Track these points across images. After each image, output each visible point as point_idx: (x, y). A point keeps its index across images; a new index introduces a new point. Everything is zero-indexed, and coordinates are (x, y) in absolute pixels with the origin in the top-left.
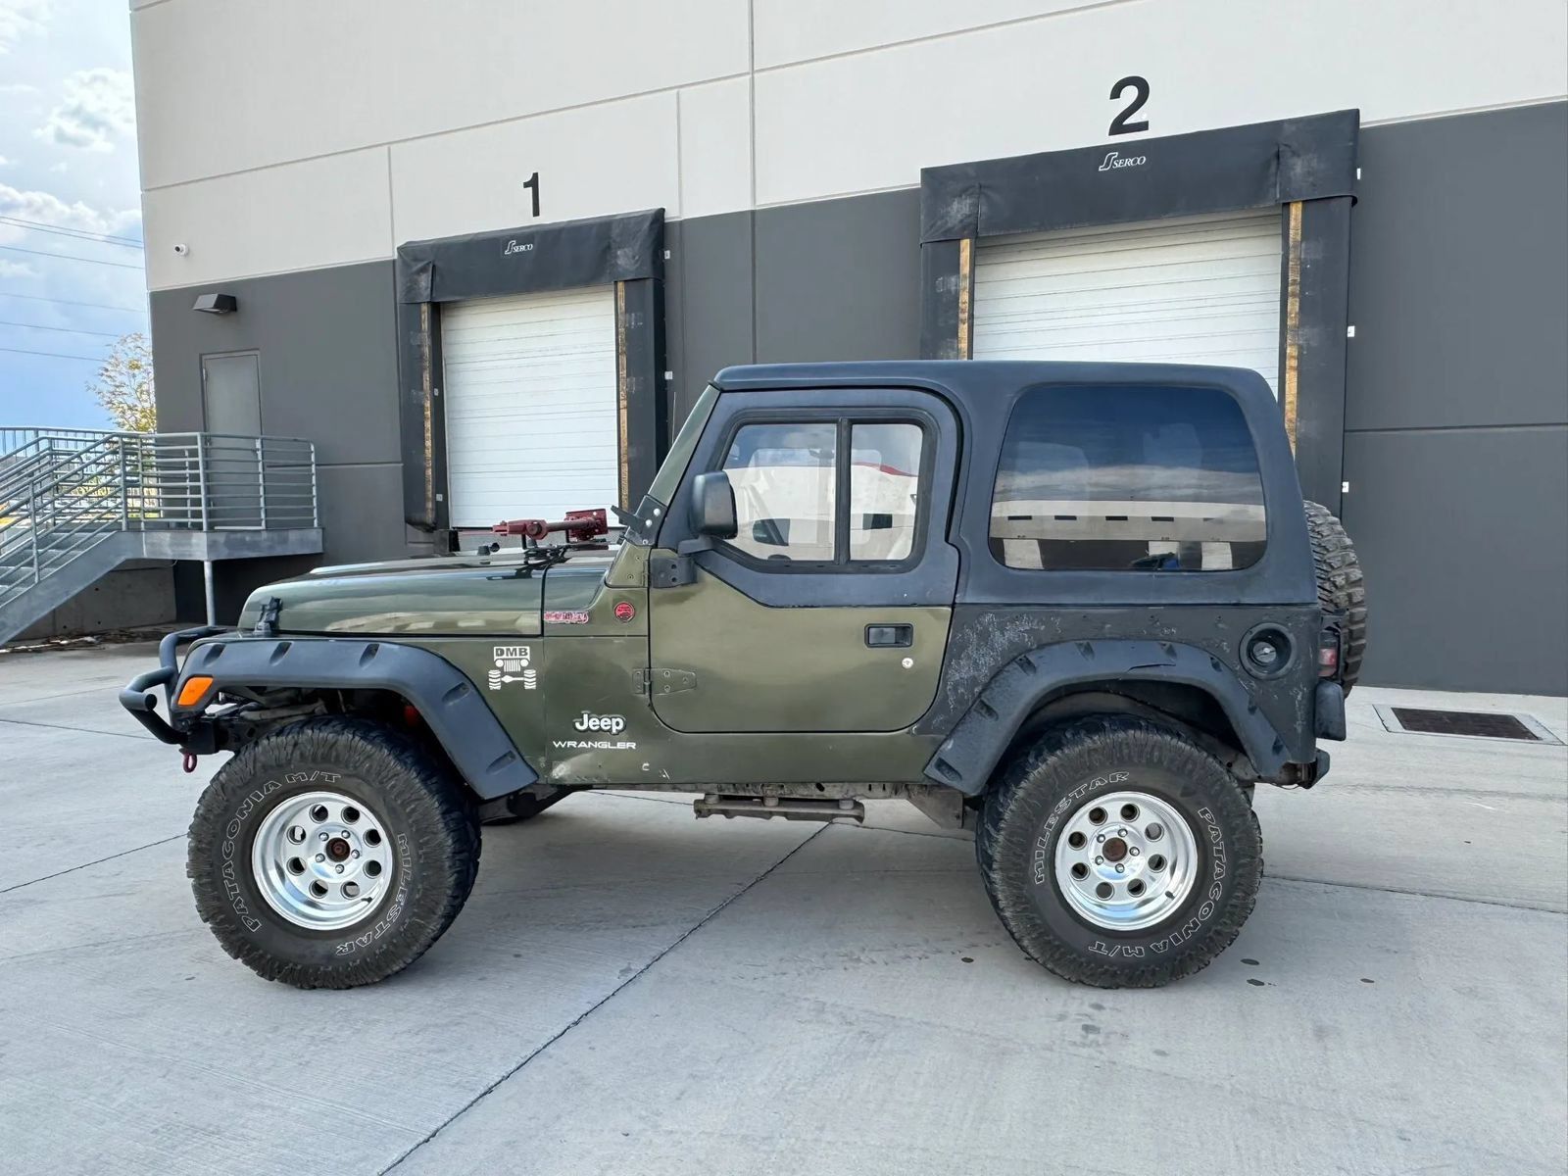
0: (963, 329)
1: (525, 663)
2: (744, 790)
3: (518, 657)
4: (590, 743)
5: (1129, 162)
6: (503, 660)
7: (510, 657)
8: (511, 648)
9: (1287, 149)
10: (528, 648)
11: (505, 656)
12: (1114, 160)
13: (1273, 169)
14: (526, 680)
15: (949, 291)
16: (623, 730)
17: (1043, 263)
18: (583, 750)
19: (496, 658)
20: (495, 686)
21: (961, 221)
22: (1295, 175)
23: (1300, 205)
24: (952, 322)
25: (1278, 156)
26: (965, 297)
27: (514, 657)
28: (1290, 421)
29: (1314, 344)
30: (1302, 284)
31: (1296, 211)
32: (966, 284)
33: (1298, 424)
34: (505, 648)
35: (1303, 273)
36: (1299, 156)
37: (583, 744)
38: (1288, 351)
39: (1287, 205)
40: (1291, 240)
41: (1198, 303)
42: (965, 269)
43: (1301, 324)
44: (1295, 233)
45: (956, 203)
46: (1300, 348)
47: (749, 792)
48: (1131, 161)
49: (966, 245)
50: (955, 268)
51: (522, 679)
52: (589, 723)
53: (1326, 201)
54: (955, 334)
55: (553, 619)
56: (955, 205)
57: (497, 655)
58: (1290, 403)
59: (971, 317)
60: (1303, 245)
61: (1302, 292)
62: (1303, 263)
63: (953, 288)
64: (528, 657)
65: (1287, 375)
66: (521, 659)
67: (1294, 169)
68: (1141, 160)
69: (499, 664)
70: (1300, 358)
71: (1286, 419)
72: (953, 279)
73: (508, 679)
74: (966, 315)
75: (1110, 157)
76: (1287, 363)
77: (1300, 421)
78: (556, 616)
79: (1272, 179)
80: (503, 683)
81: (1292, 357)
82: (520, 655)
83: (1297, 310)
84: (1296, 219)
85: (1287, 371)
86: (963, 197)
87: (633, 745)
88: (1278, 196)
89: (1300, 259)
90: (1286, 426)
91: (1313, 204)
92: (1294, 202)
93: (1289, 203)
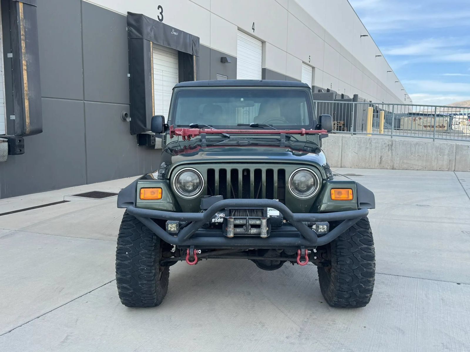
23: (22, 4)
28: (26, 91)
29: (30, 60)
30: (25, 36)
31: (21, 6)
33: (28, 92)
35: (25, 32)
38: (23, 62)
40: (20, 17)
43: (27, 52)
44: (21, 15)
46: (27, 62)
53: (30, 6)
58: (26, 83)
60: (24, 20)
62: (25, 28)
65: (24, 72)
70: (27, 66)
71: (25, 90)
76: (23, 67)
77: (29, 92)
83: (25, 46)
84: (21, 10)
85: (24, 70)
89: (24, 26)
90: (25, 93)
91: (26, 5)
92: (21, 2)
93: (19, 2)
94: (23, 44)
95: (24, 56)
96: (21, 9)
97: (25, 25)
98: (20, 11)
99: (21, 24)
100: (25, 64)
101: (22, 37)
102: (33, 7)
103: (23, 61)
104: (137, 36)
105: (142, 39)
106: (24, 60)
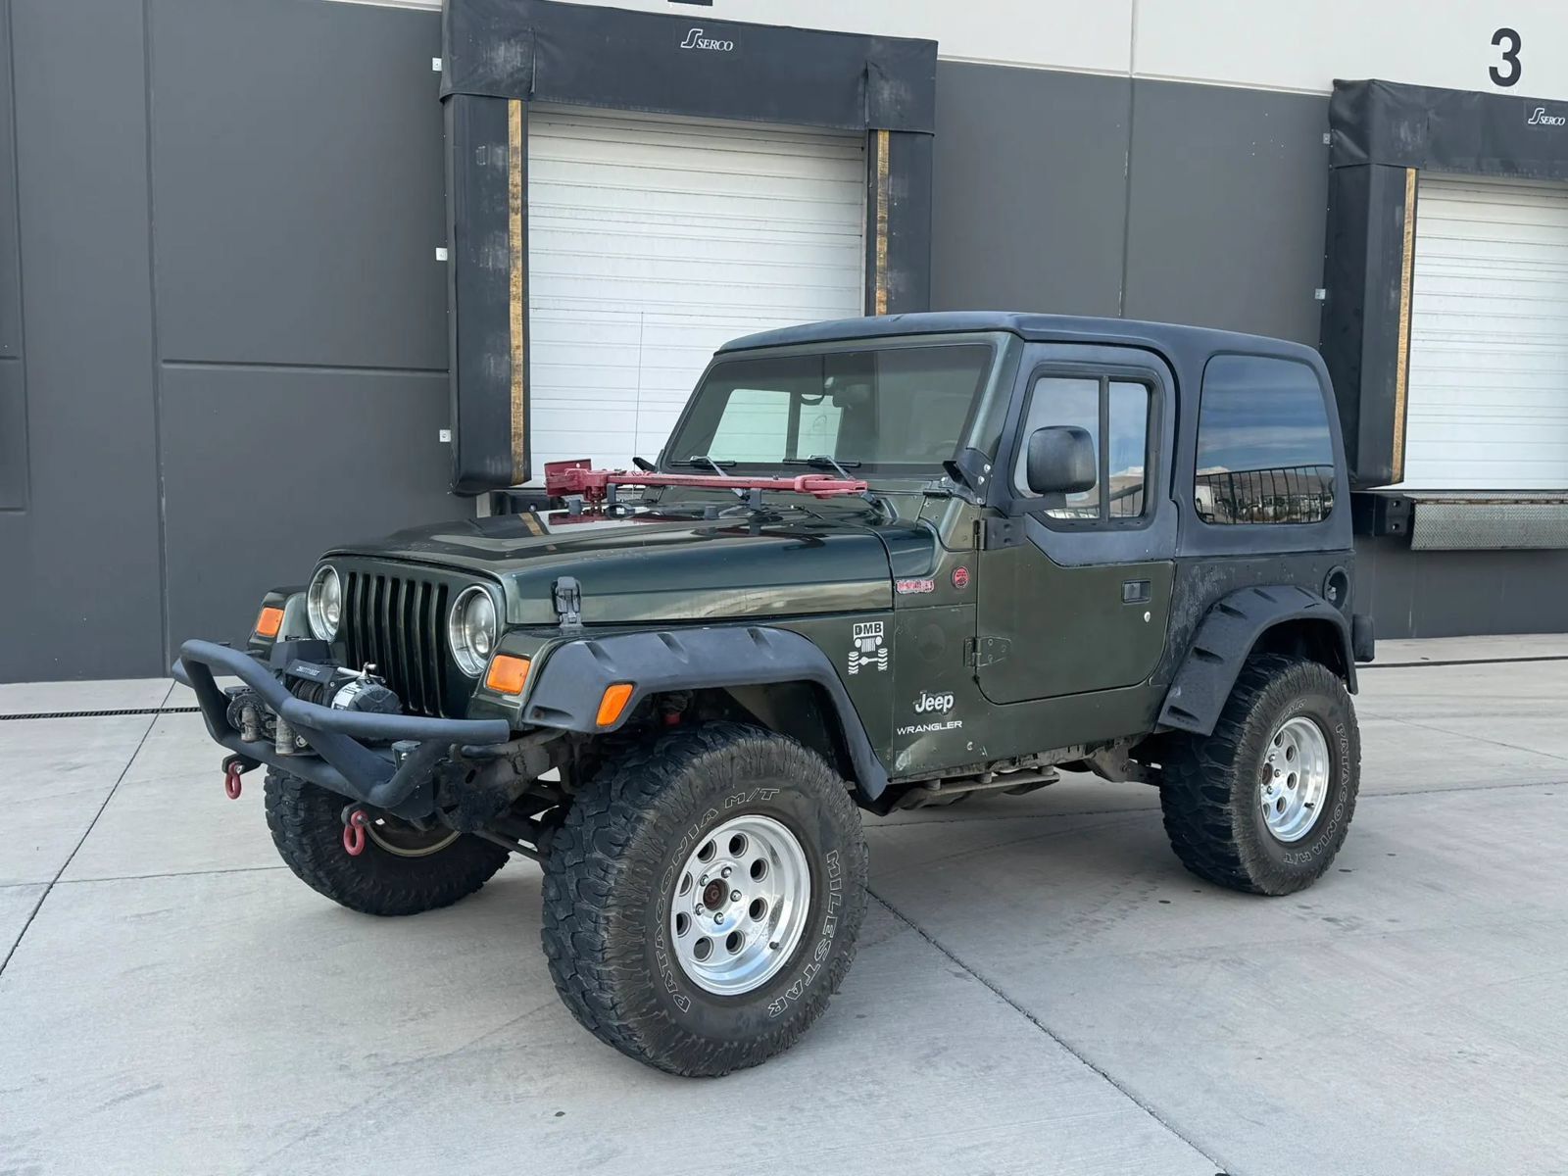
0: (515, 221)
1: (879, 641)
2: (969, 770)
3: (874, 634)
4: (925, 727)
5: (715, 45)
6: (861, 638)
7: (867, 635)
8: (868, 625)
9: (876, 69)
10: (882, 623)
11: (862, 635)
12: (699, 37)
13: (860, 89)
14: (880, 660)
15: (494, 167)
16: (952, 708)
17: (573, 144)
18: (920, 735)
19: (855, 637)
20: (853, 671)
21: (511, 75)
22: (883, 99)
23: (887, 135)
24: (500, 209)
25: (866, 74)
26: (515, 177)
27: (870, 634)
29: (901, 290)
30: (890, 222)
31: (883, 140)
32: (517, 160)
34: (862, 625)
35: (890, 210)
36: (887, 80)
37: (919, 729)
38: (877, 295)
39: (873, 132)
40: (879, 172)
41: (757, 225)
42: (516, 141)
43: (890, 267)
44: (882, 164)
45: (503, 48)
46: (889, 292)
47: (973, 769)
48: (718, 44)
49: (515, 105)
50: (503, 137)
51: (876, 659)
52: (927, 704)
53: (912, 135)
54: (504, 225)
55: (905, 588)
56: (502, 51)
57: (857, 634)
59: (525, 205)
60: (891, 180)
61: (890, 231)
62: (890, 200)
63: (500, 164)
64: (881, 634)
66: (876, 637)
67: (882, 94)
68: (729, 46)
69: (858, 644)
72: (500, 151)
73: (864, 661)
74: (519, 201)
75: (694, 33)
76: (877, 308)
78: (907, 585)
79: (860, 99)
80: (859, 664)
81: (881, 301)
82: (876, 632)
84: (883, 150)
86: (512, 41)
87: (960, 723)
88: (867, 121)
89: (888, 195)
91: (899, 136)
92: (882, 130)
93: (877, 130)
94: (881, 244)
95: (883, 279)
96: (883, 147)
97: (890, 193)
98: (880, 153)
99: (879, 190)
100: (885, 299)
101: (878, 225)
102: (919, 139)
103: (878, 292)
104: (1352, 156)
105: (1365, 166)
106: (880, 288)
